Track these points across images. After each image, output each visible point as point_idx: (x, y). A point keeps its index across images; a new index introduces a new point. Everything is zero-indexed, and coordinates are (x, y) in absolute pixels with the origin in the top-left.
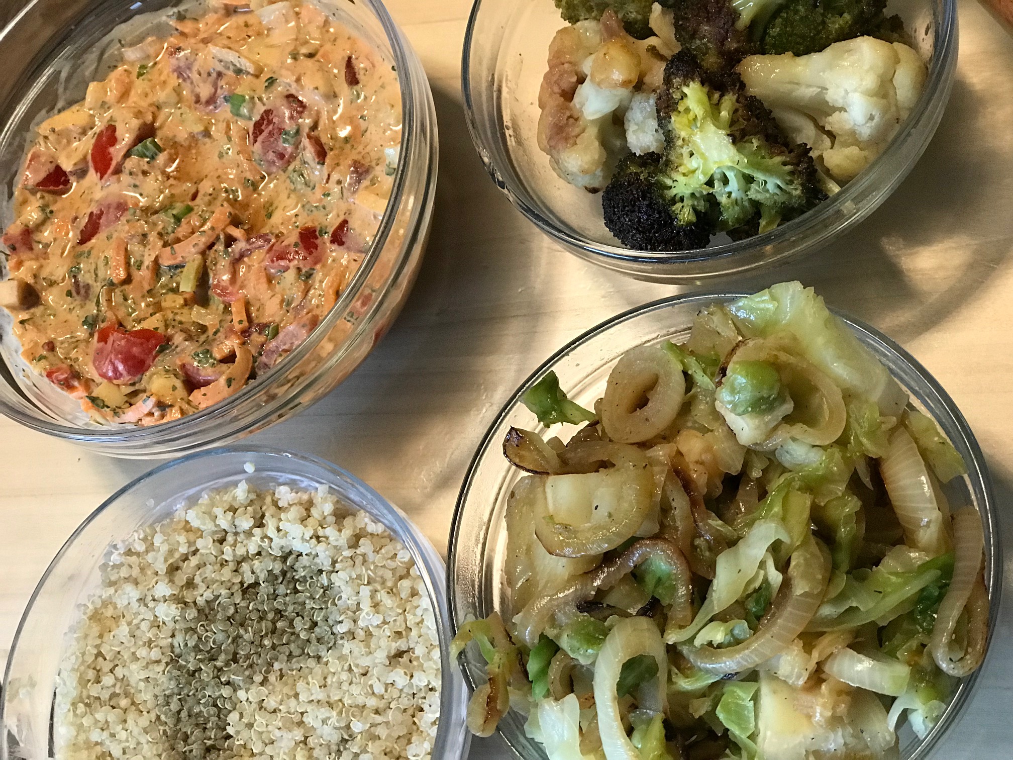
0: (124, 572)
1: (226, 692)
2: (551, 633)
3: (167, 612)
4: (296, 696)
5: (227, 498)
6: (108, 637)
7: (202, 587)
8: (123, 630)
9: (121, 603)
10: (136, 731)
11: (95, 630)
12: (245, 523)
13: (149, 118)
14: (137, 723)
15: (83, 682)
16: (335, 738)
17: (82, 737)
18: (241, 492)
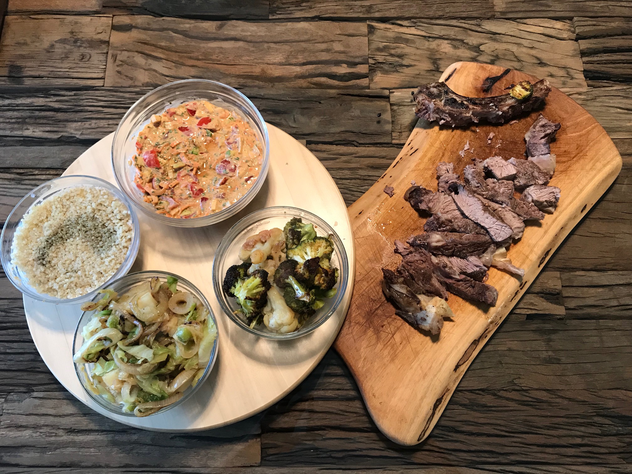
0: (95, 192)
1: (77, 234)
2: (113, 312)
3: (89, 209)
4: (83, 252)
5: (122, 209)
6: (78, 197)
7: (99, 214)
8: (81, 200)
9: (87, 196)
10: (59, 217)
11: (79, 193)
12: (118, 217)
13: (218, 129)
14: (61, 216)
15: (65, 197)
16: (75, 268)
17: (53, 203)
18: (125, 212)
